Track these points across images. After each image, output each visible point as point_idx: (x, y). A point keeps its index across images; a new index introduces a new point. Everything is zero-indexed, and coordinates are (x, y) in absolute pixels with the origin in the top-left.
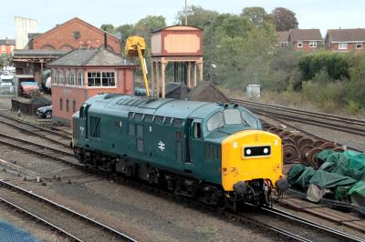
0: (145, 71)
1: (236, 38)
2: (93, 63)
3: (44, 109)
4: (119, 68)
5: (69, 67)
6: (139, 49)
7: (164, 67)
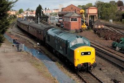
0: (84, 17)
1: (108, 8)
2: (72, 16)
3: (62, 26)
4: (78, 17)
5: (67, 17)
6: (83, 12)
7: (88, 16)
